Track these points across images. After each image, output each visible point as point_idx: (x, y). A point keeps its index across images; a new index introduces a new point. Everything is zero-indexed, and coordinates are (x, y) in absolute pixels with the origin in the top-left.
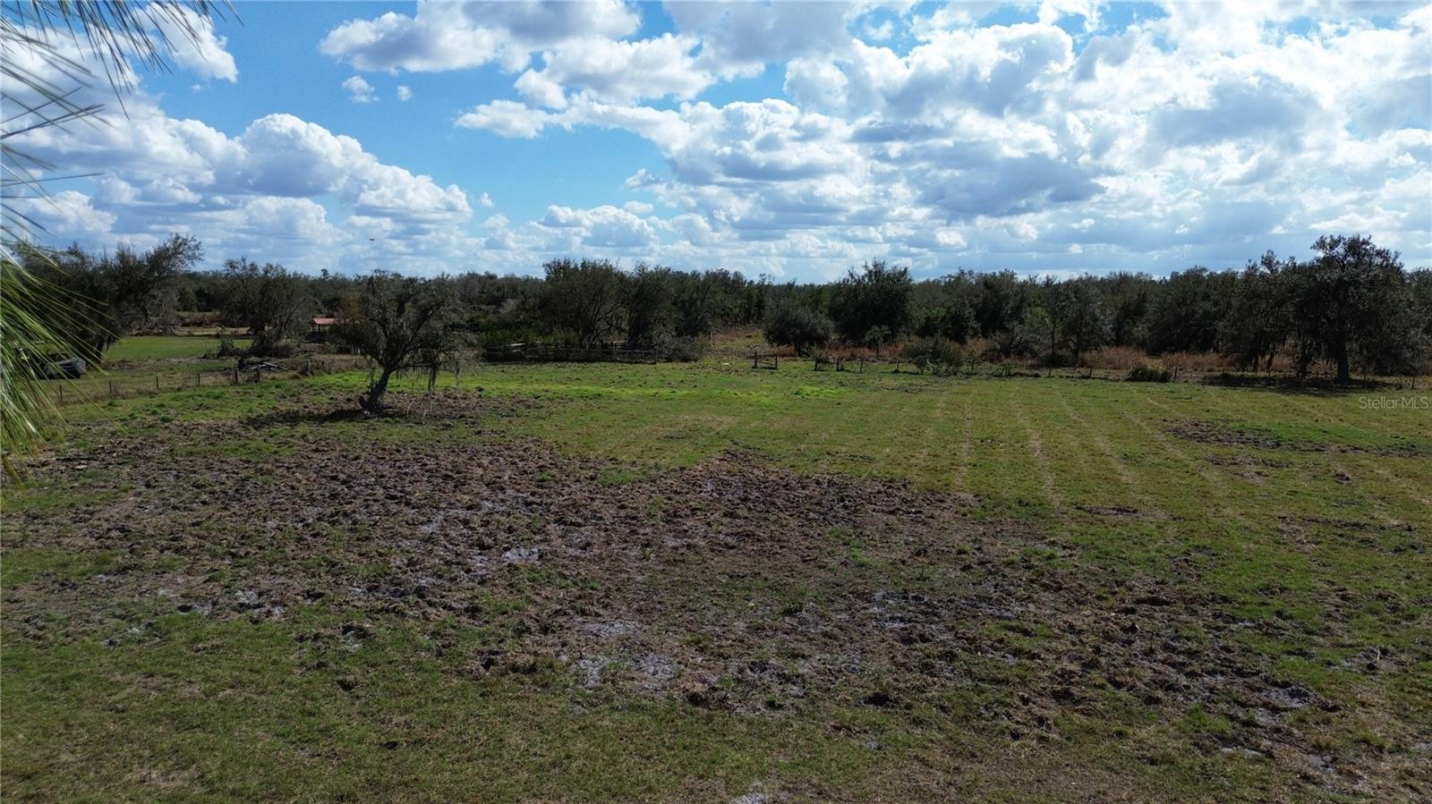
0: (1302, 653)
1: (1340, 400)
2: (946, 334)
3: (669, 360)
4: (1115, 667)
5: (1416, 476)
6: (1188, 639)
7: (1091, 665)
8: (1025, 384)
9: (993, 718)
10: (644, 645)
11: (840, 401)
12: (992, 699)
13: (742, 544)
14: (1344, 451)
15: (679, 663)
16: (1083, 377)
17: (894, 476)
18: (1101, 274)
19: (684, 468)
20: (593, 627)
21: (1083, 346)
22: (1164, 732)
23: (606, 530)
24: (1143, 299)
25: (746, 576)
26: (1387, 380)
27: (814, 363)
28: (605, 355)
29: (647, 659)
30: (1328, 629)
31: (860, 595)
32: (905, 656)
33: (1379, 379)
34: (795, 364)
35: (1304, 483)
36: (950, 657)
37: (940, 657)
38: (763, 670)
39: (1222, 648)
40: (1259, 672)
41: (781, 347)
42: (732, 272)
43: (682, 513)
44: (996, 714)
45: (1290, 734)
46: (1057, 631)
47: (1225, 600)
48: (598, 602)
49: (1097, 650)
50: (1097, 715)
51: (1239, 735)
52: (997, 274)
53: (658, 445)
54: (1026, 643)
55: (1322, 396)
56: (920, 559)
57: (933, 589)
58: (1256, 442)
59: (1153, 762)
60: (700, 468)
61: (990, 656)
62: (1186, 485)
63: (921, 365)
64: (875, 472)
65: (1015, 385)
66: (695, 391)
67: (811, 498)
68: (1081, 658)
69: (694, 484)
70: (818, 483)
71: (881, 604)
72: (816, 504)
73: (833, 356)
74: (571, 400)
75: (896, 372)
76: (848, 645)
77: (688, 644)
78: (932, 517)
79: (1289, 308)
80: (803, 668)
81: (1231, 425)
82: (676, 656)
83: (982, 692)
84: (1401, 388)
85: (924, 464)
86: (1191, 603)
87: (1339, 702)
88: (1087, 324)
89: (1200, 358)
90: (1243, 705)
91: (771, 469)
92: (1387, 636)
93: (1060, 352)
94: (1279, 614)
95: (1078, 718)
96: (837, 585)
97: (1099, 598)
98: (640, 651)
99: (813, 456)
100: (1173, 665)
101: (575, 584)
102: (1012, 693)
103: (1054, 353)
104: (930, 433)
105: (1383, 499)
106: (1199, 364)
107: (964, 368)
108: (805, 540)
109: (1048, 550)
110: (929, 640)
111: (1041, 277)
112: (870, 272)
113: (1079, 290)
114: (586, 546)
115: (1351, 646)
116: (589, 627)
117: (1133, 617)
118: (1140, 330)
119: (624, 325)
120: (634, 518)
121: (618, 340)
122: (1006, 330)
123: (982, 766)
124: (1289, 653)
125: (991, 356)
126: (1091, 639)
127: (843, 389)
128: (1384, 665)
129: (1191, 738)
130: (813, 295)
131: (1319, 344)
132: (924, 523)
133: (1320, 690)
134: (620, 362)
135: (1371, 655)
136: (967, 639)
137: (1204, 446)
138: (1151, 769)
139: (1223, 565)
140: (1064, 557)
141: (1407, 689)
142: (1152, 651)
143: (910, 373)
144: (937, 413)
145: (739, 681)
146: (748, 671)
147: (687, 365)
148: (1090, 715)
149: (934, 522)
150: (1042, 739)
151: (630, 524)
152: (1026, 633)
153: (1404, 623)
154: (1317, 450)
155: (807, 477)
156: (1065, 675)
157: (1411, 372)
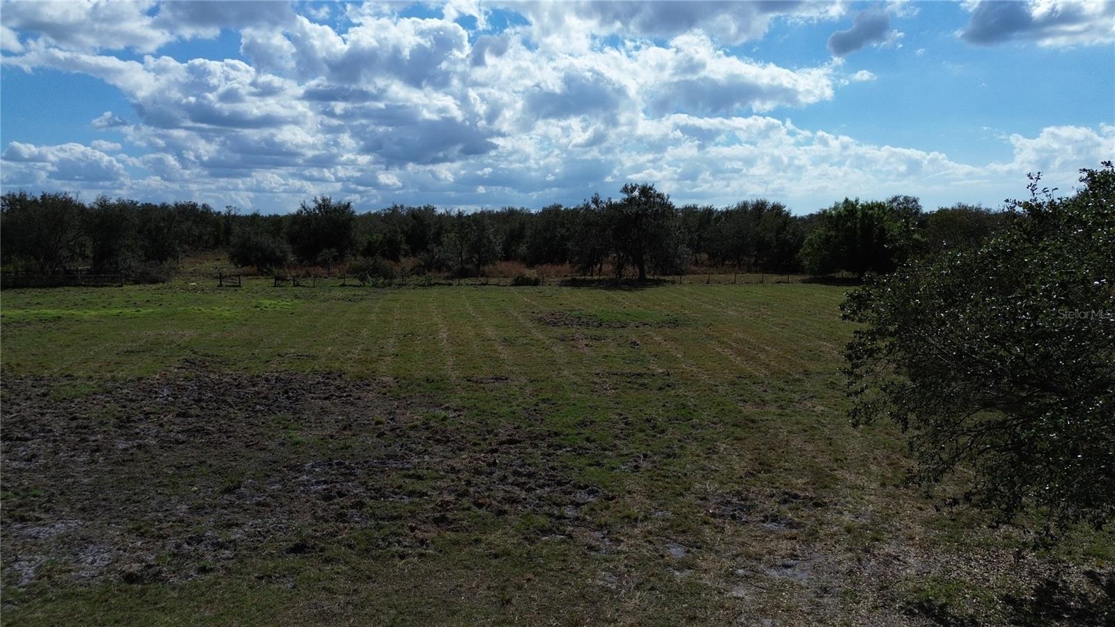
0: (598, 464)
1: (639, 293)
2: (384, 255)
3: (136, 282)
4: (479, 493)
5: (676, 340)
6: (529, 465)
7: (465, 494)
8: (441, 291)
9: (388, 546)
10: (84, 540)
11: (294, 311)
12: (388, 533)
13: (192, 439)
14: (637, 327)
15: (118, 549)
16: (483, 284)
17: (332, 369)
18: (497, 209)
19: (142, 378)
20: (32, 531)
21: (483, 262)
22: (506, 534)
23: (55, 441)
24: (522, 228)
25: (192, 465)
26: (667, 278)
27: (273, 281)
28: (70, 280)
29: (87, 551)
30: (615, 445)
31: (292, 468)
32: (324, 510)
33: (662, 278)
34: (258, 282)
35: (613, 349)
36: (360, 505)
37: (352, 507)
38: (200, 542)
39: (550, 468)
40: (570, 481)
41: (244, 268)
42: (200, 203)
43: (135, 418)
44: (390, 543)
45: (584, 520)
46: (442, 473)
47: (556, 434)
48: (40, 506)
49: (469, 483)
50: (462, 530)
51: (553, 526)
52: (422, 208)
53: (117, 359)
54: (419, 486)
55: (630, 290)
56: (345, 433)
57: (353, 455)
58: (588, 324)
59: (496, 556)
60: (157, 377)
61: (391, 499)
62: (542, 357)
63: (363, 279)
64: (317, 367)
65: (434, 292)
66: (159, 309)
67: (259, 393)
68: (457, 490)
69: (150, 391)
70: (267, 380)
71: (309, 473)
72: (263, 398)
73: (289, 275)
74: (29, 323)
75: (343, 285)
76: (278, 509)
77: (130, 531)
78: (359, 398)
79: (609, 232)
80: (236, 534)
81: (574, 313)
82: (116, 544)
83: (382, 528)
84: (674, 283)
85: (357, 357)
86: (534, 439)
87: (615, 493)
88: (485, 245)
89: (559, 268)
90: (559, 505)
91: (226, 372)
92: (648, 445)
93: (467, 266)
94: (588, 439)
95: (450, 535)
96: (274, 462)
97: (475, 444)
98: (79, 545)
99: (265, 358)
100: (518, 485)
101: (16, 494)
102: (403, 525)
103: (463, 267)
104: (365, 332)
105: (655, 356)
106: (558, 272)
107: (397, 281)
108: (251, 428)
109: (444, 413)
110: (345, 495)
111: (454, 212)
112: (320, 205)
113: (479, 221)
114: (30, 459)
115: (627, 455)
116: (29, 531)
117: (496, 455)
118: (522, 249)
119: (88, 252)
120: (85, 427)
121: (83, 267)
122: (428, 251)
123: (375, 584)
124: (591, 465)
125: (418, 271)
126: (465, 476)
127: (297, 301)
128: (644, 465)
129: (523, 534)
130: (275, 223)
131: (627, 257)
132: (352, 404)
133: (606, 487)
134: (85, 286)
135: (637, 459)
136: (374, 490)
137: (556, 329)
138: (494, 562)
139: (558, 410)
140: (454, 417)
141: (655, 478)
142: (505, 477)
143: (354, 286)
144: (373, 317)
145: (175, 555)
146: (186, 546)
147: (153, 286)
148: (457, 531)
149: (360, 403)
150: (421, 555)
151: (81, 433)
152: (420, 478)
153: (658, 436)
154: (623, 327)
155: (258, 376)
156: (444, 504)
157: (680, 273)
